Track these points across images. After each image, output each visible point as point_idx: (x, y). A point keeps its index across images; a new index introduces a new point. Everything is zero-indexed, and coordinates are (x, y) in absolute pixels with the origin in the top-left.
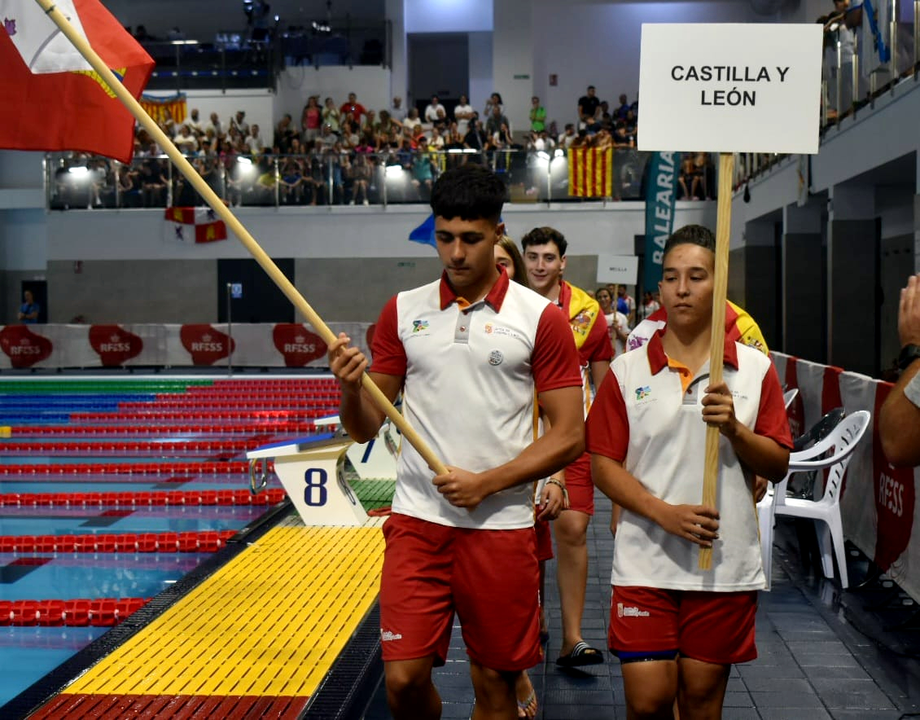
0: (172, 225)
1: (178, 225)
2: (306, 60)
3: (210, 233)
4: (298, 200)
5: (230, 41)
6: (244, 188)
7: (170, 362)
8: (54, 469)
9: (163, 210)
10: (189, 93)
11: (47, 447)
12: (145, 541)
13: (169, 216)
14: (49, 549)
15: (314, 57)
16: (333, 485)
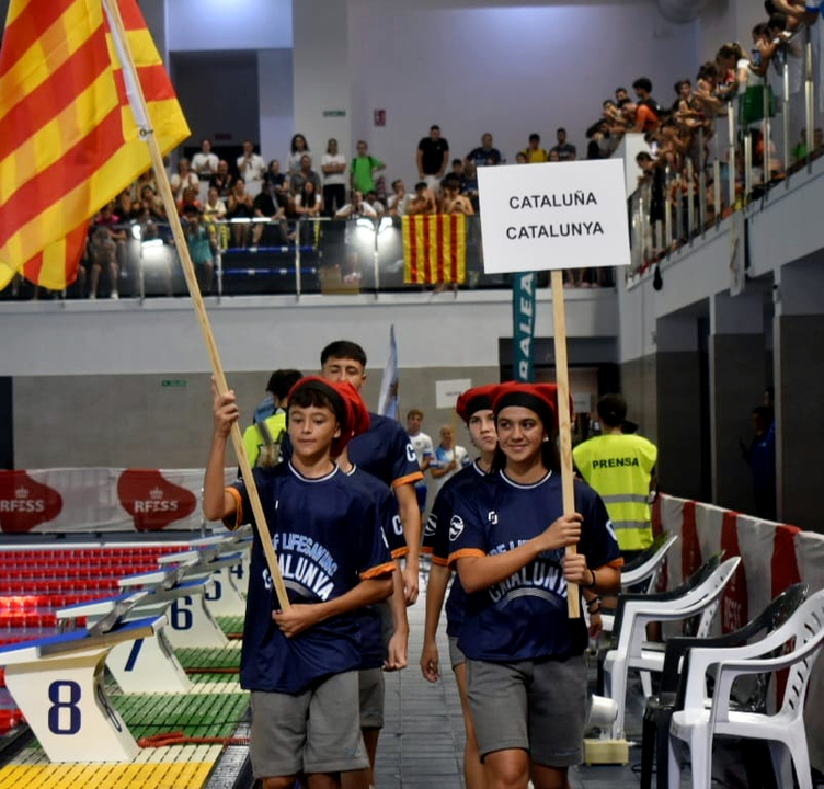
16: (88, 704)
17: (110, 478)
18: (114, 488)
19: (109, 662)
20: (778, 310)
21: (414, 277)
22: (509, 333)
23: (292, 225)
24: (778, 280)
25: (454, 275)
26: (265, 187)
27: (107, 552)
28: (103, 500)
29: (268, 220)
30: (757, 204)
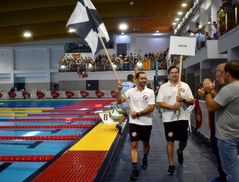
0: (79, 75)
1: (80, 75)
3: (85, 76)
4: (99, 70)
5: (88, 45)
7: (78, 97)
8: (59, 115)
9: (77, 72)
10: (81, 53)
11: (58, 111)
12: (78, 126)
13: (78, 73)
14: (62, 127)
16: (108, 117)
17: (110, 92)
18: (110, 93)
19: (110, 112)
20: (186, 73)
21: (144, 69)
22: (155, 75)
23: (130, 63)
24: (186, 69)
25: (149, 69)
26: (127, 59)
27: (109, 100)
28: (109, 94)
29: (128, 62)
30: (184, 61)
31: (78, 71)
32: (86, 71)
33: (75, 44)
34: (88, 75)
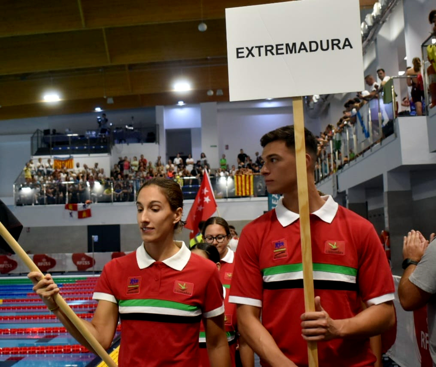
0: (68, 211)
1: (70, 211)
2: (123, 141)
3: (84, 214)
5: (91, 134)
6: (98, 195)
7: (67, 270)
8: (17, 318)
9: (64, 205)
10: (74, 156)
11: (14, 308)
12: (66, 348)
13: (67, 207)
14: (25, 353)
15: (127, 140)
20: (348, 202)
21: (238, 194)
24: (347, 193)
25: (250, 193)
26: (194, 168)
29: (194, 178)
30: (340, 171)
31: (67, 203)
32: (88, 201)
33: (57, 131)
34: (93, 212)
